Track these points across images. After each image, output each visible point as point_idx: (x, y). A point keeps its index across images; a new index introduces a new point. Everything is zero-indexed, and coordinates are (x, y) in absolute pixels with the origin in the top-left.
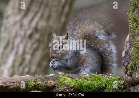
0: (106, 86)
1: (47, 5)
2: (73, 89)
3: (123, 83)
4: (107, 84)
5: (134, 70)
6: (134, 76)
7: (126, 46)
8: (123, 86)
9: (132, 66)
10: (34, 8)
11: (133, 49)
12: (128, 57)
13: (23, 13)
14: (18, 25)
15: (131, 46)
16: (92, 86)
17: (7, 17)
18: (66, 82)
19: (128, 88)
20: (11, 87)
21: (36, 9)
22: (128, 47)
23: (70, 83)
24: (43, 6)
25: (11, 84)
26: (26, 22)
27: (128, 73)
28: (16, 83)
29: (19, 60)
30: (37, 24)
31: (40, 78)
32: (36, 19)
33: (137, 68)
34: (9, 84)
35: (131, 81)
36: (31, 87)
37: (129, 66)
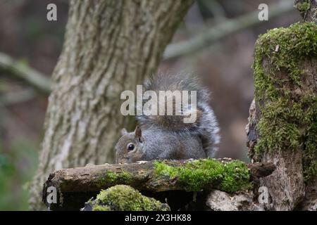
0: (224, 176)
1: (121, 59)
2: (174, 182)
3: (249, 171)
4: (226, 174)
5: (263, 152)
6: (264, 161)
7: (251, 116)
8: (248, 176)
9: (260, 147)
10: (101, 65)
11: (262, 120)
12: (254, 133)
13: (83, 73)
14: (76, 91)
15: (258, 117)
16: (203, 177)
17: (59, 80)
18: (164, 171)
19: (257, 179)
20: (84, 182)
21: (105, 66)
22: (254, 118)
23: (171, 173)
24: (114, 61)
25: (84, 177)
26: (88, 86)
27: (256, 157)
28: (90, 175)
29: (80, 147)
30: (106, 89)
31: (125, 167)
32: (105, 82)
33: (268, 149)
34: (80, 177)
35: (261, 169)
36: (112, 180)
37: (257, 147)
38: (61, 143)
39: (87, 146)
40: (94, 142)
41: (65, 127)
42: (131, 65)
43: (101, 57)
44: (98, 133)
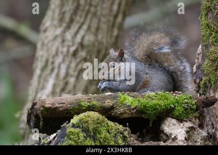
0: (175, 107)
1: (95, 14)
2: (135, 111)
3: (196, 102)
4: (177, 104)
5: (208, 87)
6: (208, 94)
7: (198, 58)
8: (195, 106)
9: (205, 83)
10: (79, 19)
11: (207, 61)
12: (200, 72)
13: (64, 25)
14: (59, 40)
15: (203, 59)
16: (158, 106)
17: (45, 31)
18: (126, 101)
19: (202, 109)
20: (61, 109)
21: (82, 20)
22: (200, 60)
23: (132, 103)
24: (90, 16)
25: (61, 105)
26: (69, 36)
27: (201, 91)
28: (66, 103)
29: (61, 84)
30: (83, 38)
31: (95, 98)
32: (82, 32)
33: (211, 85)
34: (57, 105)
35: (205, 101)
36: (84, 108)
37: (202, 83)
38: (46, 81)
39: (66, 83)
40: (72, 80)
41: (49, 68)
42: (103, 19)
43: (79, 13)
44: (76, 73)
